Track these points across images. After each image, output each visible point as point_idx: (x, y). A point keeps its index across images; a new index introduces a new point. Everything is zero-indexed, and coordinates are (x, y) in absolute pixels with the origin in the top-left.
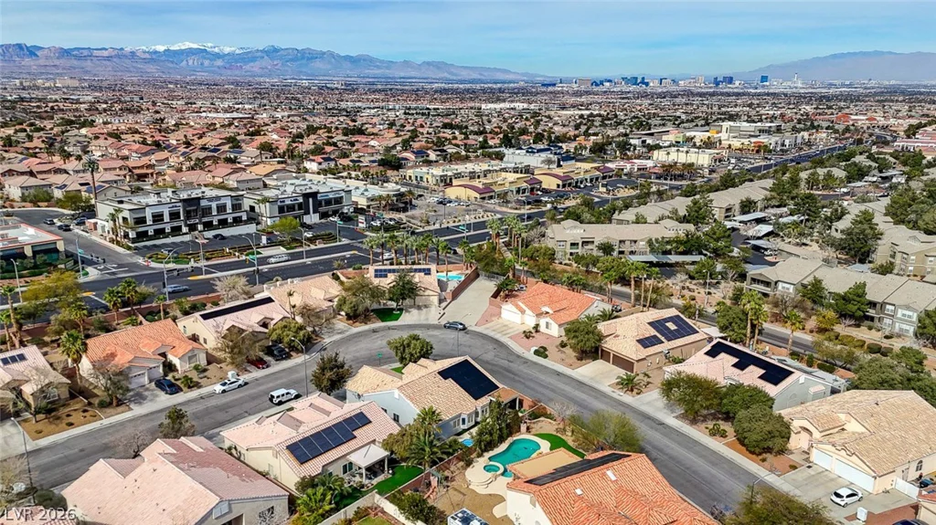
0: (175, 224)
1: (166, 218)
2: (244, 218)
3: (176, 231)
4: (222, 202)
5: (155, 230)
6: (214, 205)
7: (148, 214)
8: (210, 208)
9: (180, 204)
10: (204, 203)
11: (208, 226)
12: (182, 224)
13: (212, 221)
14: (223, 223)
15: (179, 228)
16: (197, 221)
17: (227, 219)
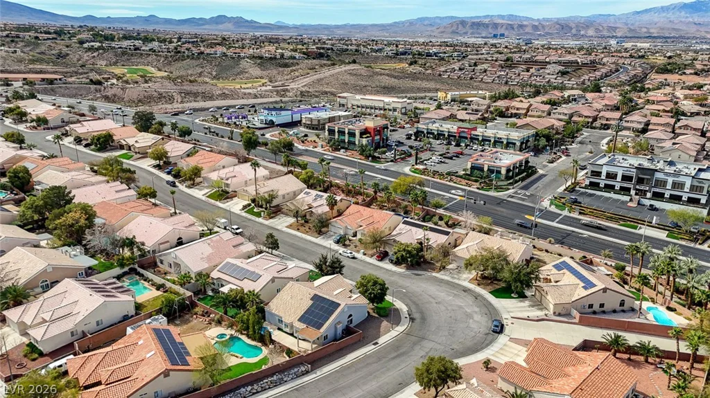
0: (625, 185)
1: (619, 178)
2: (703, 201)
3: (625, 190)
4: (681, 179)
5: (605, 184)
6: (670, 180)
7: (604, 171)
8: (665, 182)
9: (635, 170)
10: (659, 175)
11: (658, 196)
12: (632, 186)
13: (664, 194)
14: (675, 199)
15: (629, 190)
16: (647, 188)
17: (682, 197)
